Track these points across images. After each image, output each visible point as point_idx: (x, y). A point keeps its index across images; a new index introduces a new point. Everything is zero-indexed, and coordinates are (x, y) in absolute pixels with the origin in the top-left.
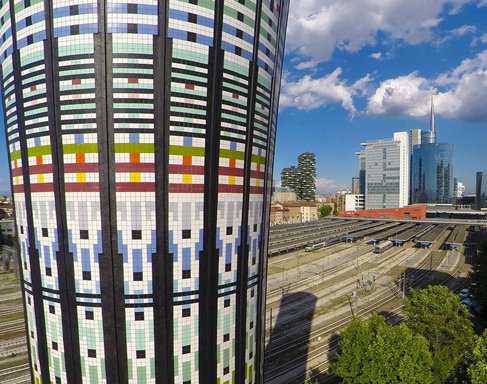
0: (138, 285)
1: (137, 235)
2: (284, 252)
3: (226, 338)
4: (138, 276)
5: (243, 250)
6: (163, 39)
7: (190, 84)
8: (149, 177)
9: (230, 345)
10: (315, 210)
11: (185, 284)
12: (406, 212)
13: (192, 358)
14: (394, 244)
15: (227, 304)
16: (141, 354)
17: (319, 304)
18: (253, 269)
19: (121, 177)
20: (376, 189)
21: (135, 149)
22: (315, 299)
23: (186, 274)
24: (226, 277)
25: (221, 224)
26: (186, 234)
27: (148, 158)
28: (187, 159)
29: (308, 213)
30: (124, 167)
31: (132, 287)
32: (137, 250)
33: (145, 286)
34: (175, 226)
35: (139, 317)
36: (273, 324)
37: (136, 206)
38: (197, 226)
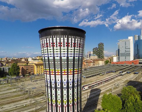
0: (65, 86)
1: (65, 80)
2: (93, 76)
3: (76, 93)
4: (65, 85)
5: (78, 81)
6: (68, 57)
7: (71, 62)
8: (66, 73)
9: (76, 94)
10: (103, 62)
11: (70, 86)
12: (132, 62)
13: (71, 95)
14: (127, 73)
15: (76, 88)
16: (65, 95)
17: (102, 91)
18: (79, 84)
19: (63, 73)
20: (123, 55)
21: (65, 70)
22: (101, 90)
23: (71, 85)
24: (76, 85)
25: (75, 78)
26: (71, 80)
27: (66, 71)
28: (71, 71)
29: (101, 63)
30: (63, 72)
31: (64, 86)
32: (65, 82)
33: (66, 86)
34: (69, 79)
35: (65, 90)
36: (88, 97)
37: (65, 77)
38: (72, 79)
